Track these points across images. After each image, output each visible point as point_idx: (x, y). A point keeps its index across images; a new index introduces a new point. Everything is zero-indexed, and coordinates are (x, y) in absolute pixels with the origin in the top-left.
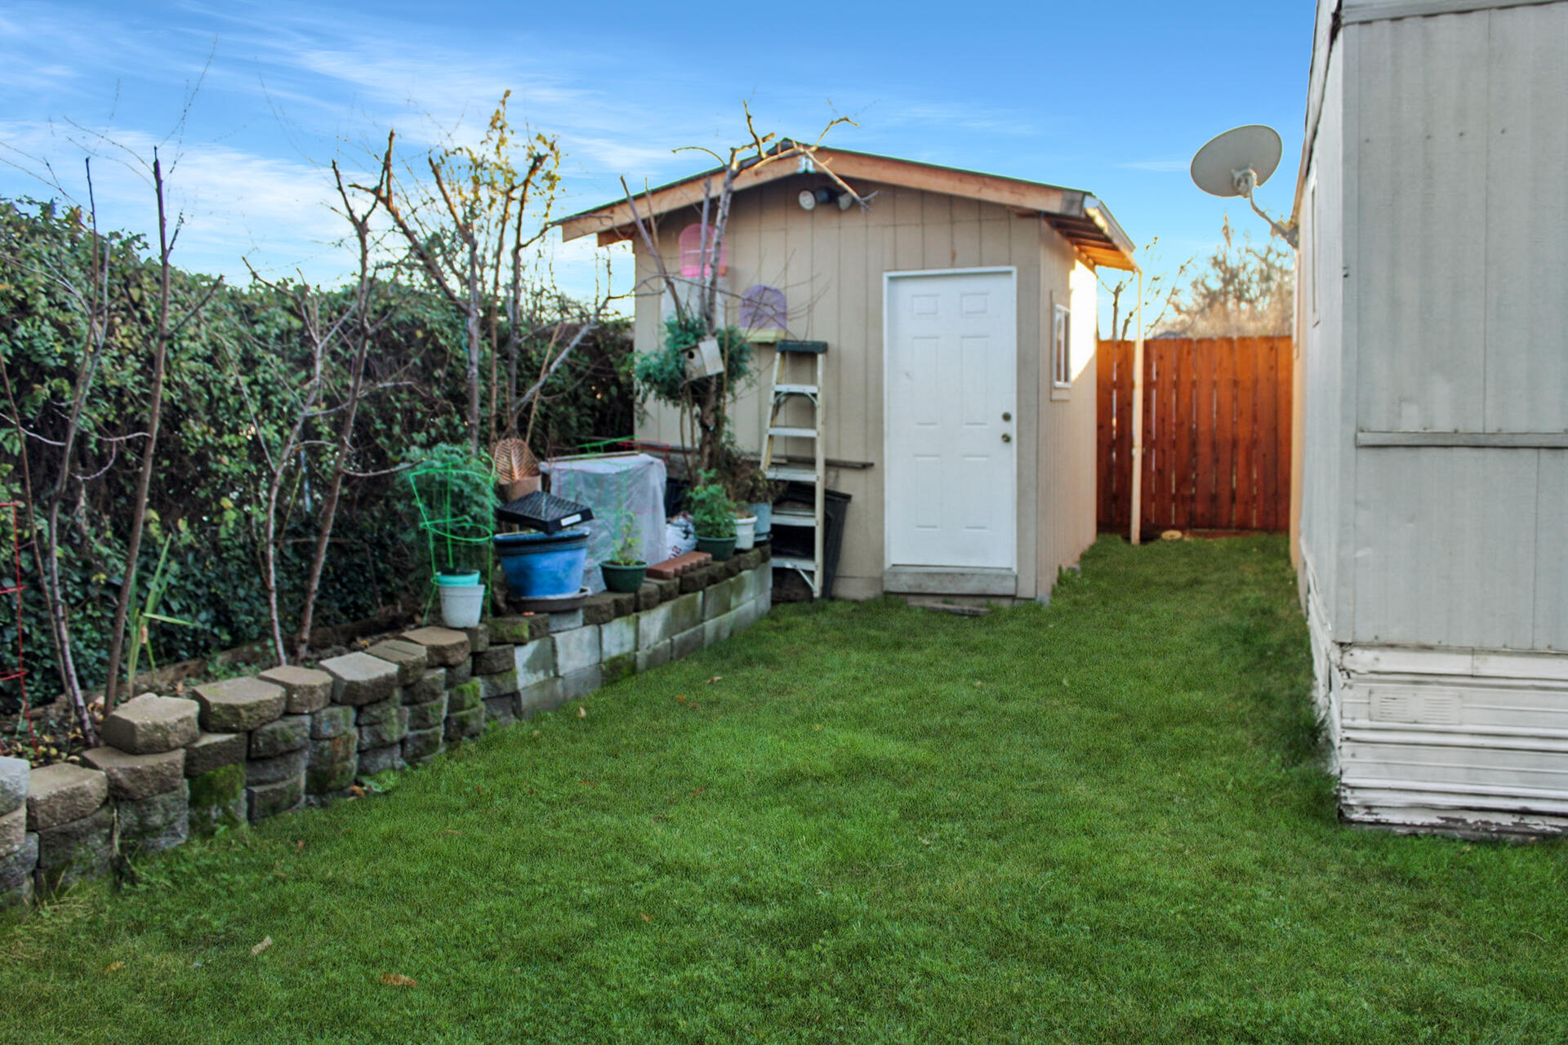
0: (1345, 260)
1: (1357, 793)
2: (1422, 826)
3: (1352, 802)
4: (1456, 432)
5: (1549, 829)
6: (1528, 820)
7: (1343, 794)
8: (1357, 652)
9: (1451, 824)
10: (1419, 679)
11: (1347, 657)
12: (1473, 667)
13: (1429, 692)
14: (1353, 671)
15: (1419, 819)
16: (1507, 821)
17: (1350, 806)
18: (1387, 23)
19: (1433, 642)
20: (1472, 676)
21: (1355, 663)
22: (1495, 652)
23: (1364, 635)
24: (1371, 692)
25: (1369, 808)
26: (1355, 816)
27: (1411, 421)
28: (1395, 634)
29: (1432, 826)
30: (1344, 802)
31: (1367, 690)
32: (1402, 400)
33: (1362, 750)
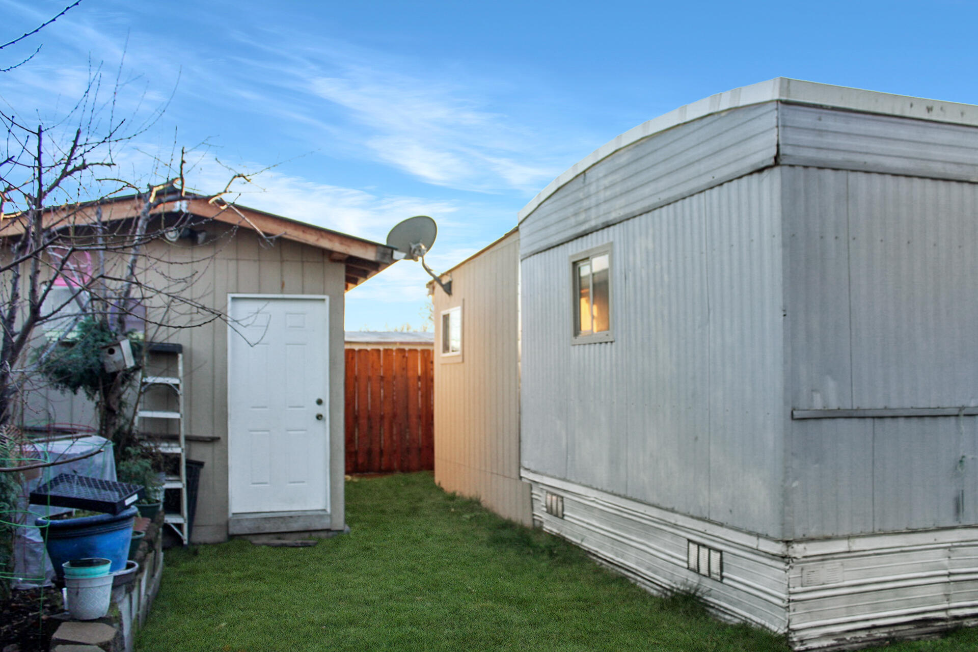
0: (784, 306)
1: (798, 634)
2: (828, 647)
3: (795, 639)
4: (839, 409)
5: (883, 635)
6: (873, 632)
7: (790, 636)
8: (795, 546)
9: (841, 642)
10: (824, 558)
11: (790, 549)
12: (849, 547)
13: (829, 565)
14: (795, 558)
15: (825, 643)
16: (863, 634)
17: (793, 642)
18: (801, 169)
19: (829, 534)
20: (849, 552)
21: (795, 552)
22: (858, 537)
23: (799, 534)
24: (802, 569)
25: (802, 641)
26: (797, 648)
27: (818, 404)
28: (813, 532)
29: (832, 646)
30: (791, 640)
31: (800, 568)
32: (813, 391)
33: (799, 605)
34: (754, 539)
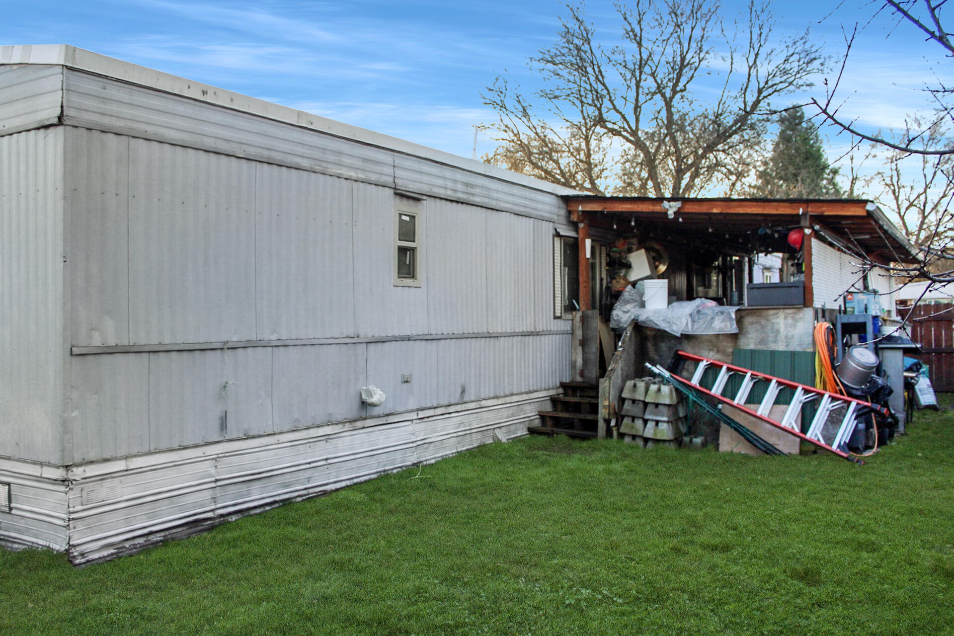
0: (64, 253)
1: (78, 549)
2: (108, 556)
3: (76, 554)
4: (117, 345)
5: (159, 539)
6: (150, 537)
7: (71, 551)
8: (74, 469)
9: (121, 550)
10: (103, 477)
11: (70, 473)
12: (127, 466)
13: (108, 483)
14: (74, 480)
15: (105, 553)
16: (141, 541)
17: (74, 557)
18: (84, 130)
19: (109, 456)
20: (127, 470)
21: (74, 475)
22: (135, 456)
23: (78, 458)
24: (82, 490)
25: (82, 555)
26: (77, 562)
27: (97, 341)
28: (91, 456)
29: (112, 554)
30: (71, 555)
31: (80, 489)
32: (92, 330)
33: (80, 522)
34: (38, 467)
